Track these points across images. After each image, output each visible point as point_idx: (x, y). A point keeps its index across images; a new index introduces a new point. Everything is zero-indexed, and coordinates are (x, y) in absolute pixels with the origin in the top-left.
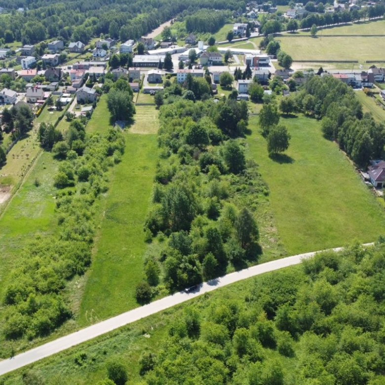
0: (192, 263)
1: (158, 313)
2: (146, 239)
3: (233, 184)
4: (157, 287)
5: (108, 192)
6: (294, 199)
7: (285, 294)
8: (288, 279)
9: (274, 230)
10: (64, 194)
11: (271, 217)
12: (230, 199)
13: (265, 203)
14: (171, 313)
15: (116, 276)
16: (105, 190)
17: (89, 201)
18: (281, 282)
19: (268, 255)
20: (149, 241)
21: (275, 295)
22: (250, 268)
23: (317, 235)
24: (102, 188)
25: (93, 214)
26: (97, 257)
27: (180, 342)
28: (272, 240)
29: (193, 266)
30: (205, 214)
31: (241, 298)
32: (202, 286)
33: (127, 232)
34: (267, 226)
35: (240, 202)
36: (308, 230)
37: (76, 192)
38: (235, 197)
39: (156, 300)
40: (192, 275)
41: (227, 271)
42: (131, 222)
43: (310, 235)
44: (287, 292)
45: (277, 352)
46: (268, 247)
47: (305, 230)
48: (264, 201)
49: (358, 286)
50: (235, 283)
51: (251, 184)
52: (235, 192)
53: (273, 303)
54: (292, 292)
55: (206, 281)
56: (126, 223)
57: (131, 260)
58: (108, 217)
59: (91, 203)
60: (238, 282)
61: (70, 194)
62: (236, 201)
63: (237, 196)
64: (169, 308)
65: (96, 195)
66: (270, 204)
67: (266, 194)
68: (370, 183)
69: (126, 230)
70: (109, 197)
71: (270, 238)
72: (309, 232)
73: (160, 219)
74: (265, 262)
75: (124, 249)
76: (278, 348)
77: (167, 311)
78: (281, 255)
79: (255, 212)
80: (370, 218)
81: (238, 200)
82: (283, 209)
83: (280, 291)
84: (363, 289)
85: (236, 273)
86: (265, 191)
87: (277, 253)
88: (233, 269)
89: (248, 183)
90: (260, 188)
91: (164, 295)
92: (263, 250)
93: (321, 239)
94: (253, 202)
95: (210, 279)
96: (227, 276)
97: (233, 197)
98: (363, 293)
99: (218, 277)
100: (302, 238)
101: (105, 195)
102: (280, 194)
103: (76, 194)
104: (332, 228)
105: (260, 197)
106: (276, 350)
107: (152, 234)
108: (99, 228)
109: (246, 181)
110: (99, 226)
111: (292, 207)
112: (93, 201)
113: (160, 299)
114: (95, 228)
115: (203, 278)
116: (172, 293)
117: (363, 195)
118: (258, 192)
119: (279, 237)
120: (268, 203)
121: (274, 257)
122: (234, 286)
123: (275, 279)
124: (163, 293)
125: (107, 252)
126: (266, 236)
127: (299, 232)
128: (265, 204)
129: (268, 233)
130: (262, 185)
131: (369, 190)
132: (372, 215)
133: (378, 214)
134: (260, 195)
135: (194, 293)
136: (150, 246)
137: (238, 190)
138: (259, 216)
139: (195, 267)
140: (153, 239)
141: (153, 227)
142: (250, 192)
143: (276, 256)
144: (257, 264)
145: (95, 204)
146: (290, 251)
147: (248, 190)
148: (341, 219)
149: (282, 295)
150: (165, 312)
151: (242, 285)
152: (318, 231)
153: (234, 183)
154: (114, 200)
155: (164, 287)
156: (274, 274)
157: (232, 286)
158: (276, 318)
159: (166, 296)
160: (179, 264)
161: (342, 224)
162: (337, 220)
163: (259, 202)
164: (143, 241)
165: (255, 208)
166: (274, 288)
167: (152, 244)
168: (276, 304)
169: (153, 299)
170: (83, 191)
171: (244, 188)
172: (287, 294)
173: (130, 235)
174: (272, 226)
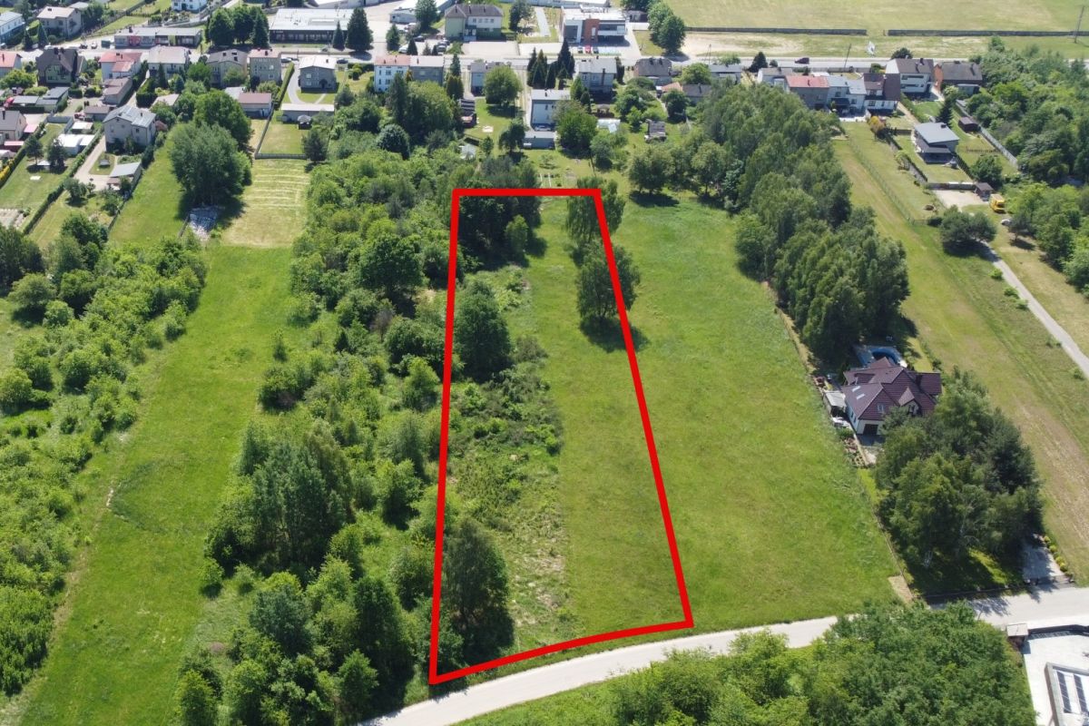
0: (307, 682)
2: (204, 585)
3: (465, 412)
5: (132, 428)
6: (627, 469)
9: (557, 566)
10: (17, 433)
11: (556, 526)
12: (453, 462)
13: (546, 476)
15: (105, 701)
16: (127, 424)
17: (73, 460)
20: (212, 590)
22: (472, 690)
24: (117, 417)
25: (79, 498)
26: (65, 637)
28: (546, 599)
30: (379, 508)
33: (160, 559)
34: (538, 552)
35: (478, 472)
36: (650, 570)
37: (49, 426)
38: (467, 456)
40: (303, 714)
41: (408, 696)
42: (174, 526)
43: (655, 588)
46: (533, 621)
47: (642, 570)
48: (545, 471)
51: (516, 416)
52: (469, 440)
56: (160, 531)
57: (155, 649)
58: (118, 509)
59: (81, 464)
61: (33, 433)
62: (468, 468)
63: (475, 451)
65: (98, 438)
66: (558, 482)
67: (553, 450)
68: (845, 423)
69: (158, 553)
70: (133, 446)
71: (543, 593)
72: (654, 577)
73: (246, 530)
74: (516, 672)
75: (142, 612)
78: (564, 648)
79: (515, 508)
80: (830, 536)
81: (475, 465)
82: (594, 500)
85: (430, 705)
86: (552, 440)
87: (554, 642)
88: (424, 690)
89: (509, 412)
90: (539, 431)
92: (516, 633)
94: (513, 476)
95: (355, 722)
96: (405, 711)
97: (460, 457)
99: (380, 715)
100: (629, 595)
101: (122, 437)
102: (591, 449)
103: (50, 432)
104: (719, 566)
105: (537, 457)
107: (221, 570)
108: (88, 544)
109: (505, 406)
110: (87, 538)
111: (618, 492)
112: (89, 456)
114: (77, 544)
117: (821, 462)
118: (531, 442)
119: (567, 590)
120: (555, 477)
125: (96, 622)
126: (531, 585)
127: (626, 576)
128: (546, 480)
129: (538, 578)
130: (547, 420)
131: (839, 445)
133: (855, 526)
134: (537, 453)
136: (211, 605)
137: (479, 434)
138: (523, 519)
139: (313, 694)
140: (225, 583)
141: (227, 550)
142: (510, 442)
144: (495, 677)
145: (91, 467)
147: (505, 434)
148: (748, 536)
153: (471, 410)
154: (144, 455)
160: (271, 680)
161: (749, 552)
162: (735, 540)
163: (530, 474)
164: (194, 589)
165: (516, 493)
167: (219, 600)
170: (70, 426)
171: (496, 430)
173: (163, 570)
174: (552, 554)
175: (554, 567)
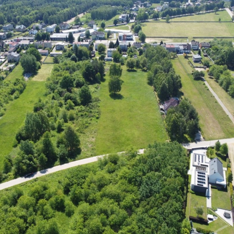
0: (30, 159)
1: (2, 190)
2: (14, 145)
3: (79, 111)
4: (8, 174)
5: (3, 116)
6: (113, 121)
7: (79, 178)
8: (86, 169)
9: (94, 140)
11: (95, 132)
12: (75, 121)
13: (95, 123)
14: (10, 190)
18: (80, 171)
19: (83, 155)
20: (15, 146)
21: (74, 179)
22: (70, 163)
23: (119, 143)
27: (2, 208)
28: (90, 146)
29: (30, 161)
30: (56, 130)
31: (56, 181)
32: (36, 174)
33: (4, 141)
34: (90, 137)
35: (80, 123)
36: (114, 140)
38: (78, 120)
39: (5, 182)
40: (29, 167)
41: (55, 165)
42: (9, 134)
43: (114, 143)
44: (81, 177)
45: (65, 214)
46: (86, 150)
47: (112, 140)
48: (95, 122)
49: (122, 174)
50: (57, 172)
51: (91, 112)
52: (79, 117)
53: (71, 184)
54: (84, 178)
55: (40, 170)
56: (6, 135)
60: (59, 171)
62: (78, 122)
63: (80, 119)
64: (11, 187)
66: (97, 124)
67: (97, 118)
68: (163, 112)
69: (4, 140)
70: (2, 119)
71: (89, 145)
72: (114, 141)
73: (24, 133)
74: (80, 159)
76: (66, 211)
77: (8, 189)
78: (92, 155)
79: (87, 129)
80: (155, 133)
81: (80, 121)
82: (105, 127)
83: (77, 177)
84: (124, 176)
85: (60, 166)
86: (97, 116)
87: (90, 153)
88: (59, 163)
89: (89, 111)
90: (95, 115)
91: (11, 179)
92: (82, 152)
93: (120, 146)
94: (87, 123)
95: (42, 170)
96: (54, 167)
97: (77, 120)
98: (123, 179)
99: (48, 168)
100: (108, 145)
102: (106, 118)
104: (129, 139)
105: (94, 120)
106: (64, 213)
107: (18, 142)
109: (88, 110)
111: (110, 126)
113: (8, 181)
115: (39, 169)
116: (15, 178)
117: (156, 119)
118: (93, 117)
119: (94, 144)
120: (97, 123)
121: (87, 156)
122: (55, 174)
123: (78, 169)
124: (11, 178)
126: (87, 143)
127: (109, 141)
128: (95, 124)
129: (89, 142)
130: (97, 112)
131: (161, 116)
132: (156, 131)
133: (161, 131)
134: (94, 119)
135: (30, 178)
136: (14, 149)
137: (82, 115)
138: (88, 131)
139: (32, 162)
140: (18, 145)
141: (19, 138)
142: (88, 117)
143: (88, 156)
144: (75, 160)
146: (98, 153)
147: (87, 115)
148: (136, 133)
149: (78, 179)
150: (7, 190)
151: (60, 173)
152: (120, 141)
153: (81, 111)
154: (5, 121)
155: (13, 174)
156: (79, 167)
157: (53, 174)
158: (70, 193)
159: (12, 179)
160: (22, 160)
161: (137, 136)
162: (134, 134)
163: (91, 123)
164: (11, 146)
165: (87, 126)
166: (74, 175)
167: (16, 148)
168: (73, 185)
169: (3, 181)
171: (86, 114)
172: (81, 178)
173: (5, 143)
174: (93, 138)
175: (93, 140)
